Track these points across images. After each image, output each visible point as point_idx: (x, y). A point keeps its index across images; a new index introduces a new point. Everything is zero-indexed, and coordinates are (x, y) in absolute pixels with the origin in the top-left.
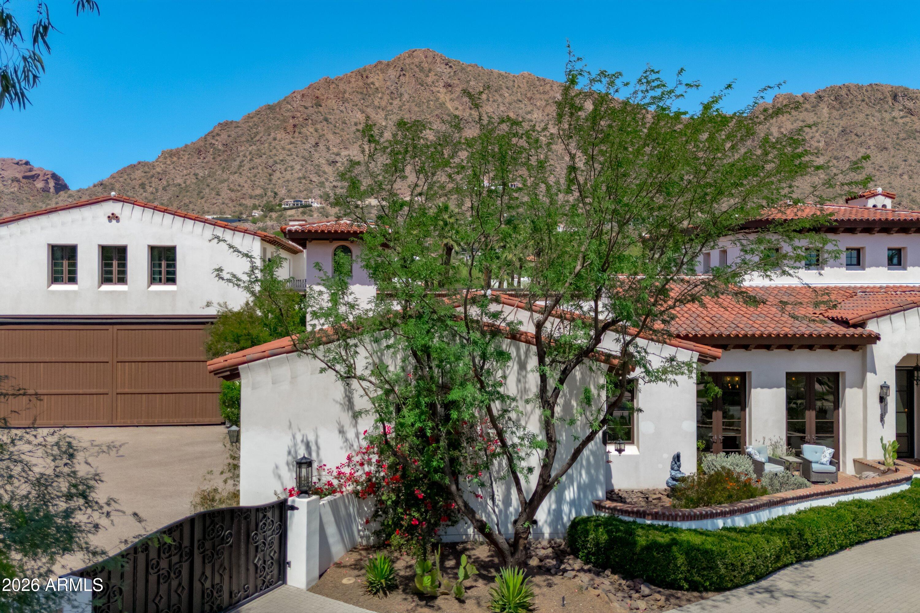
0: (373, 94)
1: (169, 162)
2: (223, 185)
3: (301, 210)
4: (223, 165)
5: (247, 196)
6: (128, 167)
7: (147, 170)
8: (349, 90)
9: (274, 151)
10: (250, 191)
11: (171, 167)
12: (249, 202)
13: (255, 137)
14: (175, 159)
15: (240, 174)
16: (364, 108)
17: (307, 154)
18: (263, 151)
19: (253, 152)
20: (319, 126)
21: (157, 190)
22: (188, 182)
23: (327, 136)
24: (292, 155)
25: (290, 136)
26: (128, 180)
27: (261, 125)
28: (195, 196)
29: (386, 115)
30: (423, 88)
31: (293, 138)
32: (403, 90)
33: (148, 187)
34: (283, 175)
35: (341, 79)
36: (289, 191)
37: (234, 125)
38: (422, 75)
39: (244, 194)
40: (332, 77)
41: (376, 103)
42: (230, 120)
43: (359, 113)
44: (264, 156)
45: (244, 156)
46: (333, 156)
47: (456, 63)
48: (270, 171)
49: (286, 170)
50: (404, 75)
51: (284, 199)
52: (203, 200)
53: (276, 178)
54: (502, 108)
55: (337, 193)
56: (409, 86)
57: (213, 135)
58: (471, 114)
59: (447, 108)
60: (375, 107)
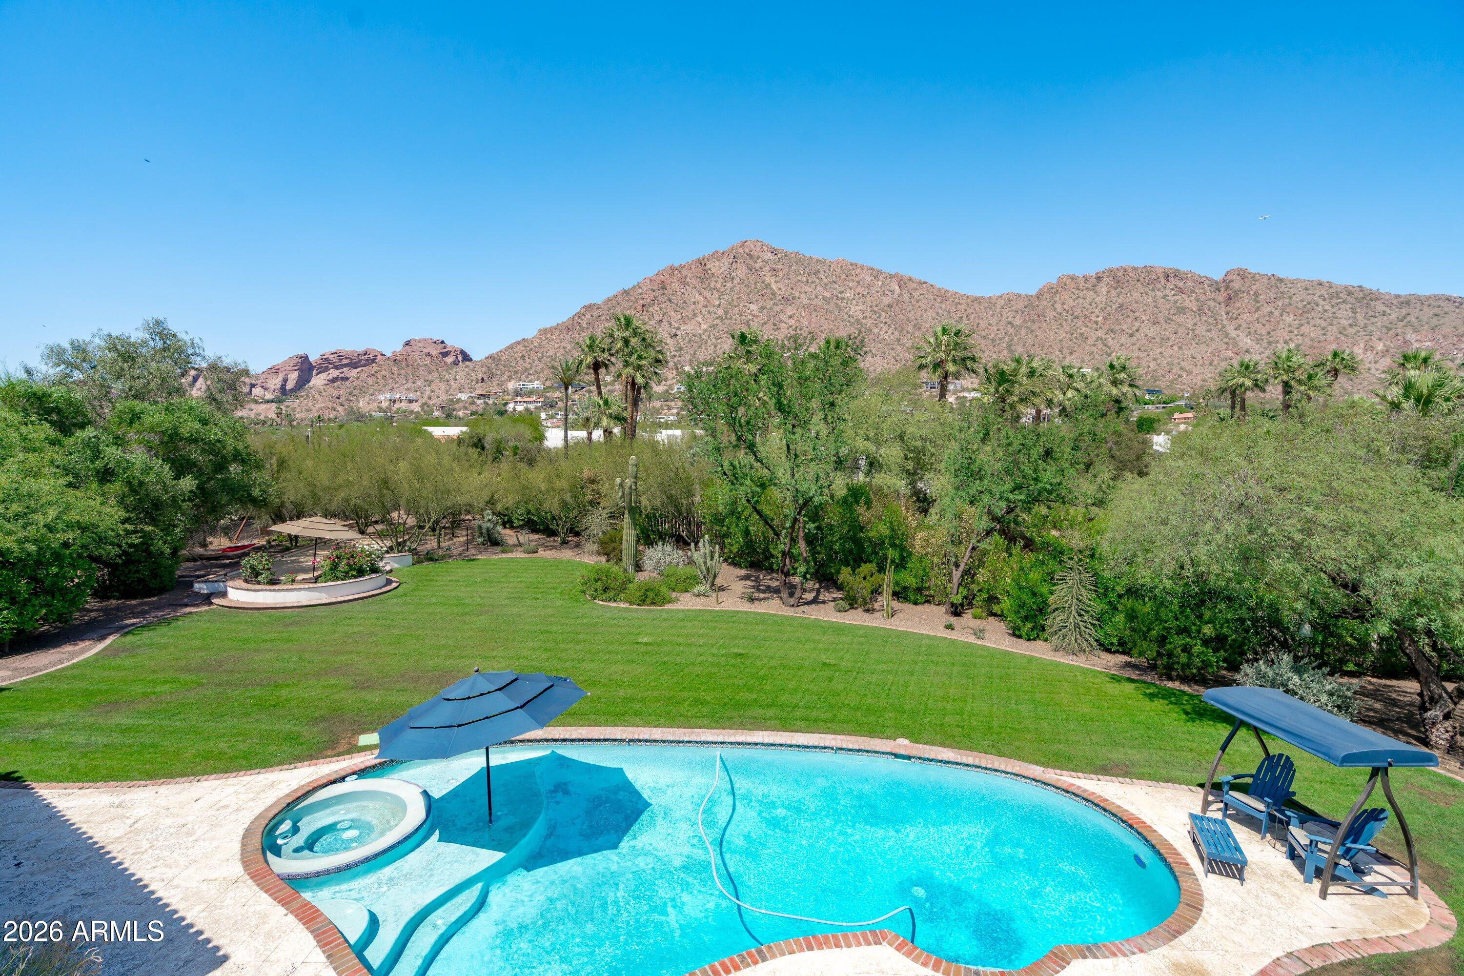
0: (710, 279)
1: (544, 338)
6: (514, 343)
7: (528, 345)
8: (690, 275)
11: (545, 342)
13: (611, 316)
14: (549, 335)
16: (702, 290)
20: (663, 306)
21: (533, 360)
22: (558, 354)
23: (670, 314)
26: (512, 354)
27: (617, 306)
29: (720, 296)
30: (752, 272)
31: (642, 316)
32: (734, 274)
33: (527, 359)
35: (684, 266)
37: (596, 307)
38: (751, 262)
40: (676, 264)
41: (712, 286)
42: (593, 303)
43: (697, 294)
45: (602, 332)
46: (674, 330)
47: (781, 252)
50: (736, 262)
54: (819, 289)
55: (675, 361)
56: (740, 271)
57: (580, 315)
58: (792, 294)
59: (771, 289)
60: (711, 289)
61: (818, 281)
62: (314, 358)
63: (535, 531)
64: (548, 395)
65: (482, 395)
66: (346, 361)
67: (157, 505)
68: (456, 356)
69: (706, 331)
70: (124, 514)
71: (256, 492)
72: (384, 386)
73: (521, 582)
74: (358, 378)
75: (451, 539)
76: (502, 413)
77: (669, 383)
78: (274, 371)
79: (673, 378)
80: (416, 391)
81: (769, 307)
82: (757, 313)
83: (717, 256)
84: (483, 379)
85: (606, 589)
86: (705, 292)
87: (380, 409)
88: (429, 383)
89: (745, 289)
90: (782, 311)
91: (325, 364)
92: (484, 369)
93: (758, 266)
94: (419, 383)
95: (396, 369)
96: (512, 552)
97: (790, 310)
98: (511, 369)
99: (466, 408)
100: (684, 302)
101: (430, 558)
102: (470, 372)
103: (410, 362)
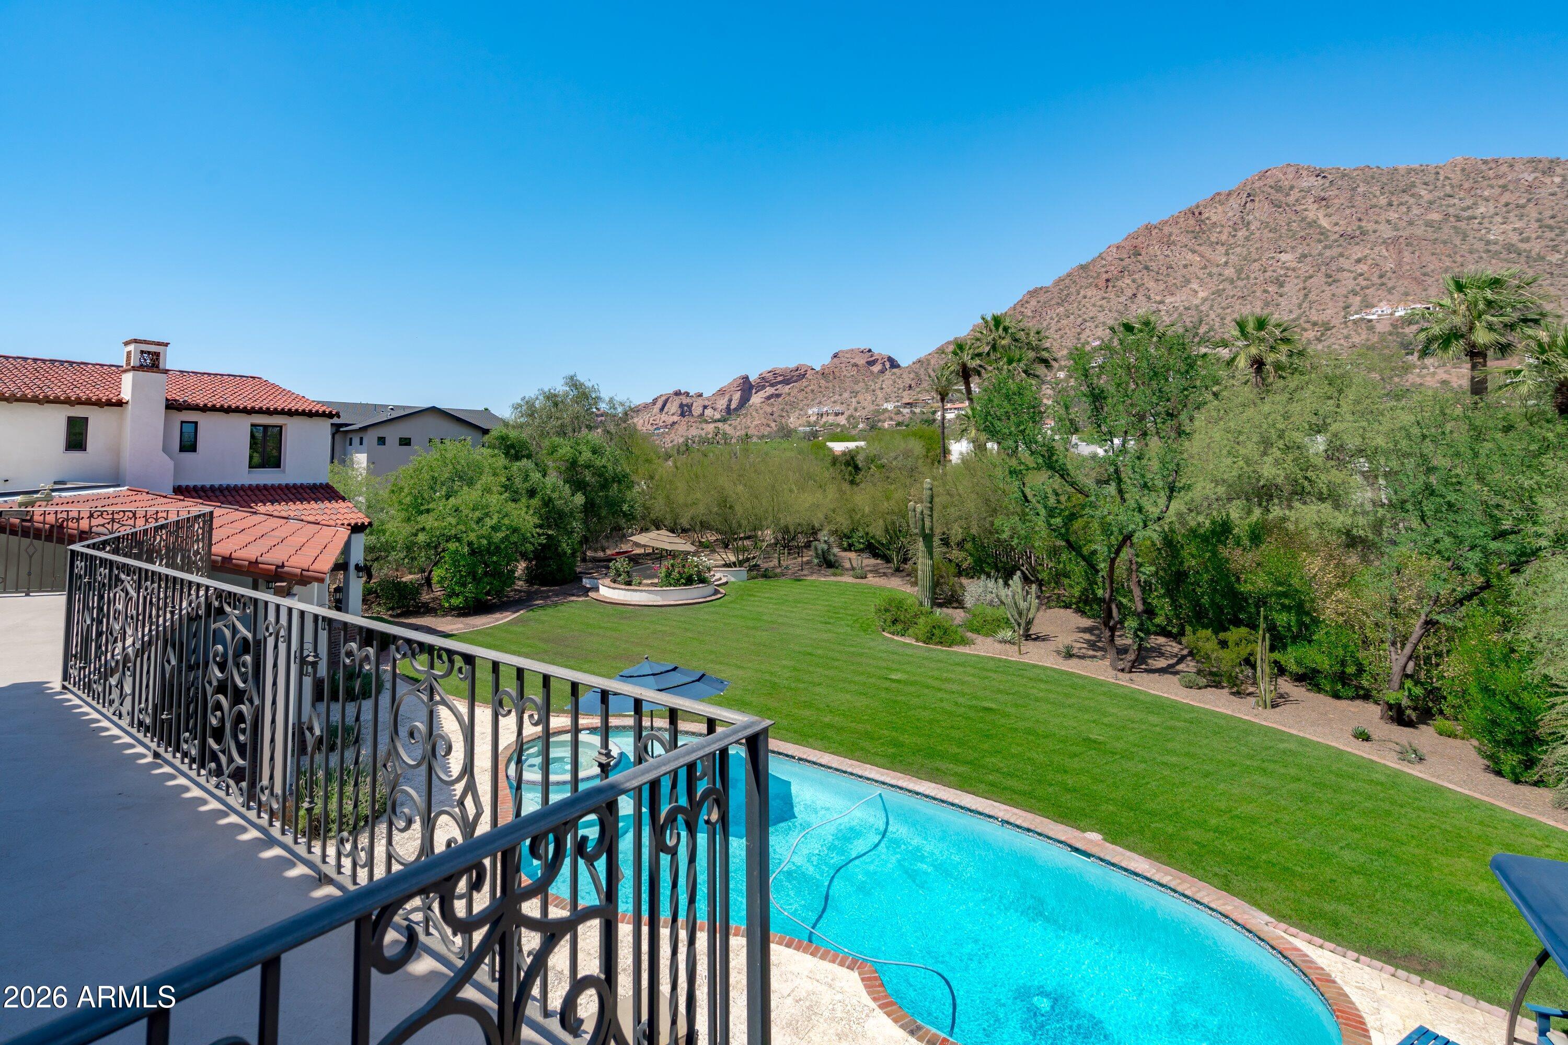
0: (1209, 230)
6: (946, 343)
8: (1176, 232)
9: (1084, 309)
13: (1066, 298)
17: (1121, 308)
18: (1071, 312)
19: (1062, 314)
20: (1136, 276)
23: (1147, 285)
24: (1102, 311)
25: (1102, 292)
26: (942, 355)
27: (1073, 285)
29: (1227, 250)
30: (1281, 210)
31: (1106, 293)
32: (1250, 218)
34: (1093, 333)
35: (1167, 222)
37: (1045, 290)
38: (1280, 196)
40: (1154, 222)
41: (1213, 239)
42: (1039, 286)
43: (1190, 253)
44: (1072, 317)
45: (1052, 319)
46: (1154, 305)
47: (1334, 171)
48: (1078, 331)
49: (1096, 327)
50: (1252, 201)
53: (1085, 337)
54: (1416, 211)
56: (1261, 211)
57: (1023, 303)
58: (1360, 227)
59: (1320, 226)
60: (1211, 244)
61: (1412, 201)
62: (753, 378)
63: (876, 556)
65: (908, 404)
66: (780, 378)
67: (561, 515)
68: (883, 364)
69: (1205, 299)
70: (538, 521)
71: (625, 507)
72: (813, 400)
73: (826, 606)
74: (789, 394)
75: (795, 558)
76: (930, 422)
78: (721, 392)
80: (843, 404)
81: (1315, 252)
82: (1294, 264)
83: (1218, 199)
84: (910, 386)
85: (895, 622)
86: (1202, 249)
87: (809, 424)
88: (855, 393)
89: (1271, 235)
90: (1341, 255)
91: (764, 382)
92: (912, 376)
93: (1291, 199)
94: (846, 395)
95: (824, 382)
96: (841, 575)
97: (1358, 251)
99: (891, 419)
100: (1170, 267)
101: (766, 576)
102: (897, 380)
103: (837, 374)
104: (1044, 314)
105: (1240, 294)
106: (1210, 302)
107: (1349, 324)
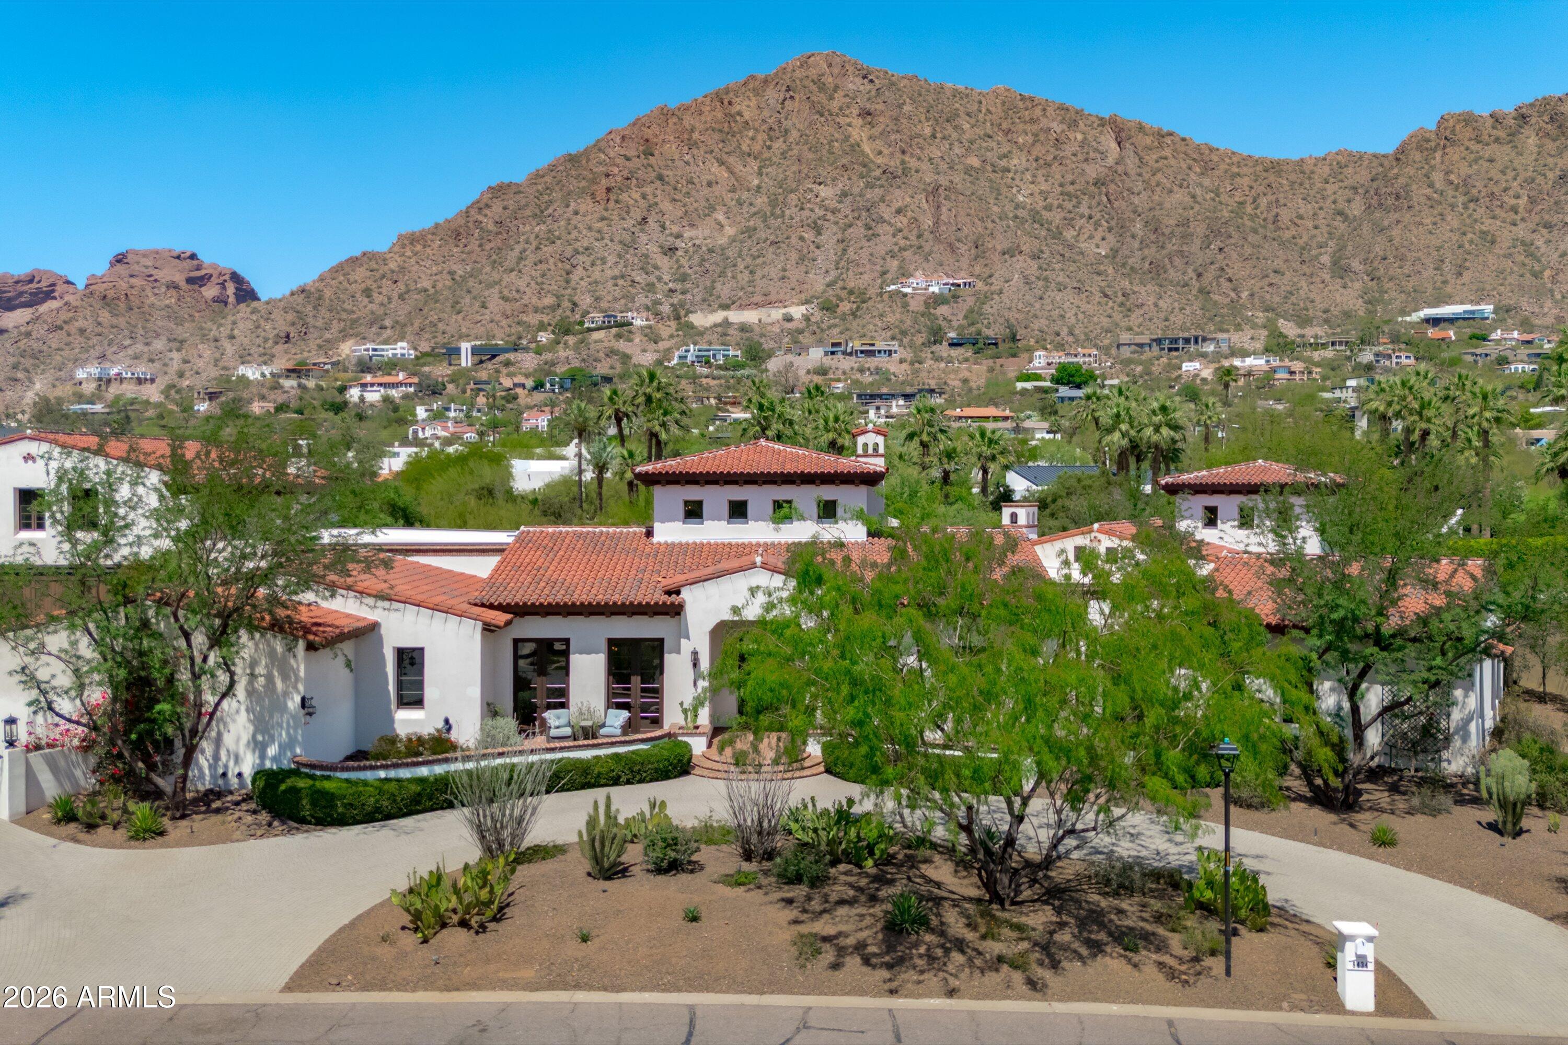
0: (740, 132)
1: (409, 253)
2: (492, 290)
3: (614, 331)
4: (494, 257)
5: (530, 309)
6: (347, 261)
7: (375, 266)
8: (700, 126)
9: (575, 234)
10: (534, 300)
11: (413, 261)
12: (533, 319)
13: (546, 209)
14: (419, 248)
15: (520, 271)
16: (725, 157)
17: (628, 238)
18: (557, 233)
19: (542, 235)
20: (648, 189)
21: (389, 299)
22: (440, 286)
23: (661, 206)
24: (603, 239)
25: (601, 207)
26: (345, 283)
27: (557, 188)
28: (448, 310)
29: (760, 168)
30: (823, 119)
31: (606, 210)
32: (787, 124)
33: (375, 295)
34: (589, 273)
35: (688, 108)
36: (598, 299)
37: (514, 189)
39: (526, 306)
40: (673, 105)
41: (745, 148)
42: (506, 181)
43: (716, 164)
44: (558, 242)
45: (527, 242)
46: (671, 239)
47: (881, 75)
48: (568, 267)
49: (593, 265)
50: (792, 97)
51: (589, 313)
52: (460, 317)
53: (577, 278)
54: (957, 150)
55: (675, 301)
56: (800, 116)
57: (480, 206)
58: (903, 163)
59: (862, 153)
60: (743, 154)
61: (955, 135)
64: (426, 369)
65: (293, 371)
68: (223, 286)
69: (733, 240)
72: (85, 350)
74: (28, 334)
76: (339, 407)
77: (662, 345)
79: (672, 336)
80: (152, 361)
81: (856, 190)
82: (833, 204)
83: (754, 85)
84: (288, 337)
86: (731, 160)
87: (80, 398)
88: (178, 343)
89: (810, 155)
92: (291, 316)
93: (835, 105)
94: (159, 344)
95: (107, 314)
97: (899, 197)
98: (344, 316)
99: (263, 398)
100: (690, 182)
102: (262, 322)
103: (135, 302)
104: (514, 229)
105: (772, 238)
106: (738, 244)
107: (885, 296)
